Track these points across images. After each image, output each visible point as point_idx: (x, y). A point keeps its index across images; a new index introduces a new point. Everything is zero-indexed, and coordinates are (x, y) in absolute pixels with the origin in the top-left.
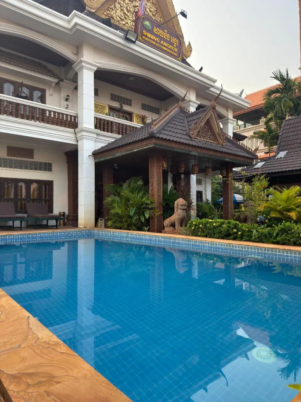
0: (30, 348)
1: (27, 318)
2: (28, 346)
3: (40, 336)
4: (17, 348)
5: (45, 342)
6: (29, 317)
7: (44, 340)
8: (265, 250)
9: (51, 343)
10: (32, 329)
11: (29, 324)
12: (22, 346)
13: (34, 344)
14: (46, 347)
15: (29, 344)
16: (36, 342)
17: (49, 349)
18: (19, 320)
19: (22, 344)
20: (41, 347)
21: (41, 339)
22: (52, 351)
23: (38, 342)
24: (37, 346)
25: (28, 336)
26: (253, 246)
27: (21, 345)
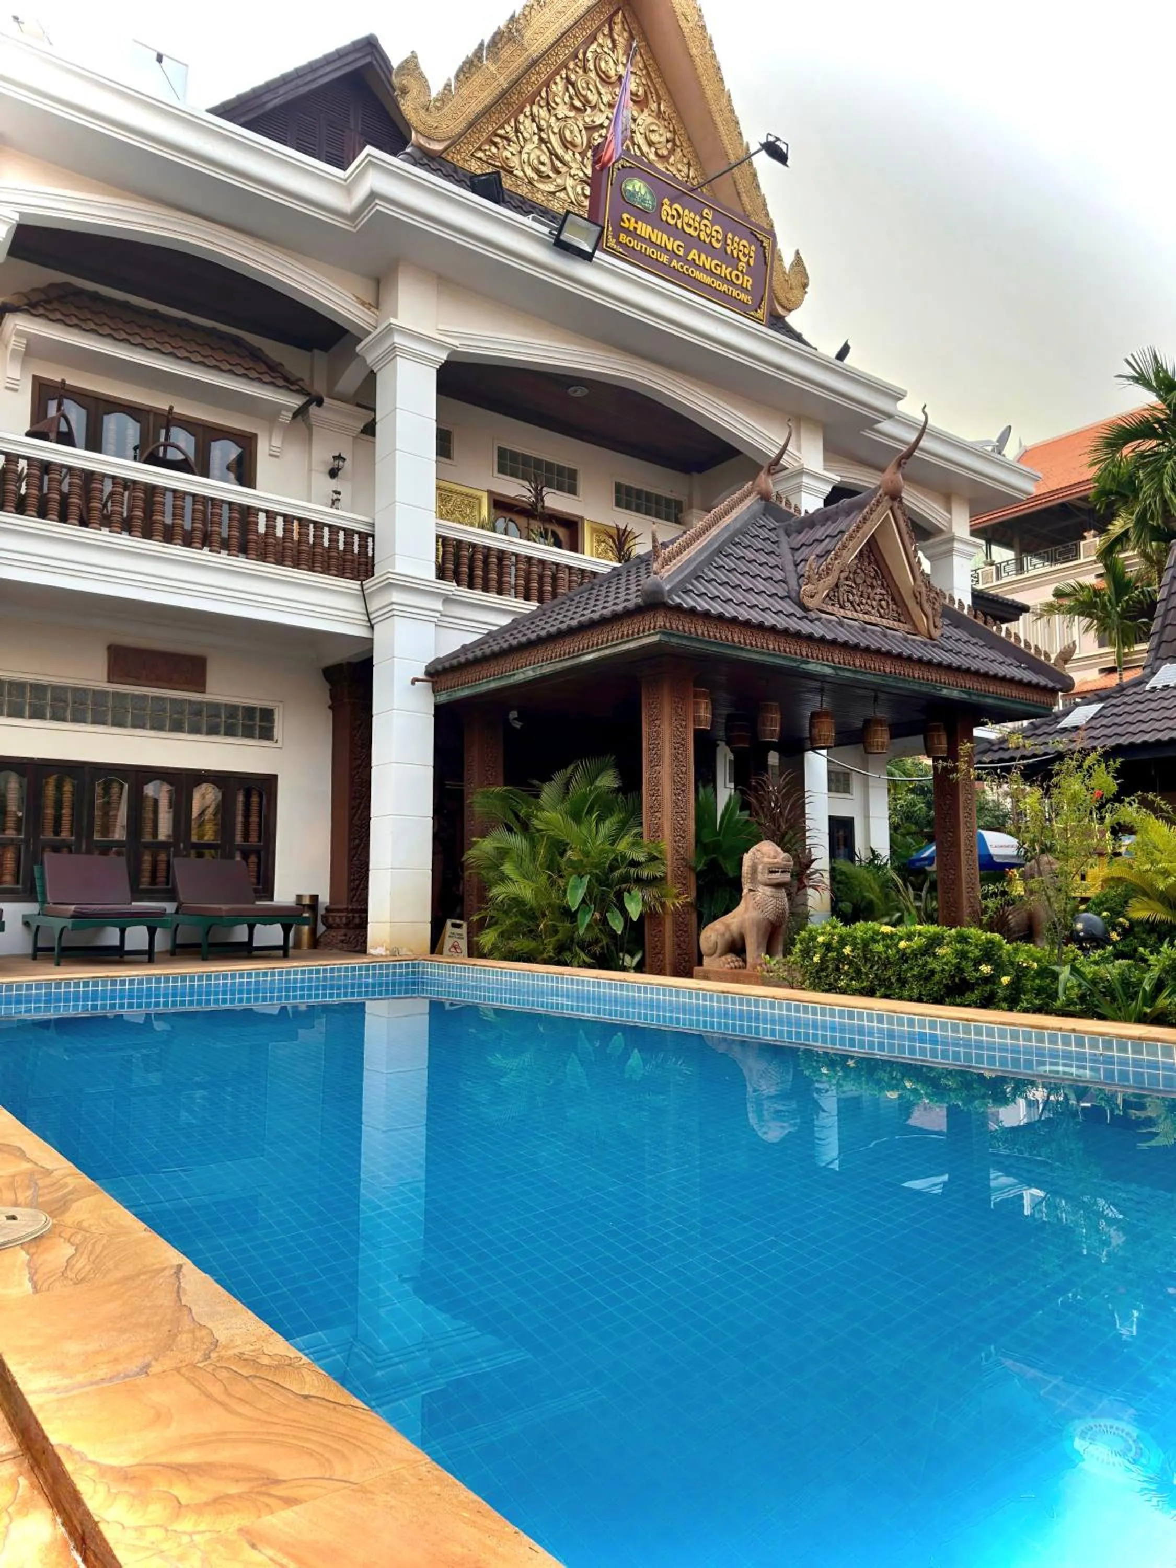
0: (183, 1375)
1: (174, 1270)
2: (178, 1370)
3: (222, 1335)
4: (138, 1374)
5: (240, 1357)
6: (180, 1267)
7: (236, 1351)
8: (1108, 1045)
9: (265, 1361)
10: (194, 1311)
11: (181, 1291)
12: (152, 1371)
13: (199, 1362)
14: (246, 1375)
15: (181, 1361)
16: (207, 1357)
17: (256, 1382)
18: (143, 1277)
19: (153, 1363)
20: (224, 1374)
21: (226, 1347)
22: (265, 1390)
23: (214, 1355)
24: (210, 1369)
25: (176, 1336)
26: (1060, 1029)
27: (148, 1366)
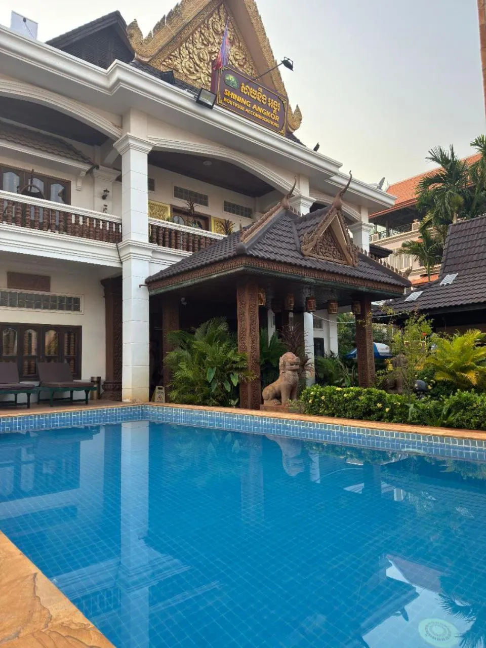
0: (34, 637)
1: (32, 577)
2: (33, 634)
3: (53, 613)
4: (14, 638)
5: (62, 625)
6: (35, 575)
7: (60, 622)
8: (430, 439)
9: (73, 627)
10: (41, 600)
11: (36, 589)
12: (22, 635)
13: (43, 629)
14: (64, 635)
15: (34, 629)
16: (46, 626)
17: (70, 640)
18: (18, 581)
19: (22, 631)
20: (54, 636)
21: (55, 620)
22: (73, 644)
23: (50, 624)
24: (48, 632)
25: (32, 614)
26: (411, 432)
27: (19, 632)
